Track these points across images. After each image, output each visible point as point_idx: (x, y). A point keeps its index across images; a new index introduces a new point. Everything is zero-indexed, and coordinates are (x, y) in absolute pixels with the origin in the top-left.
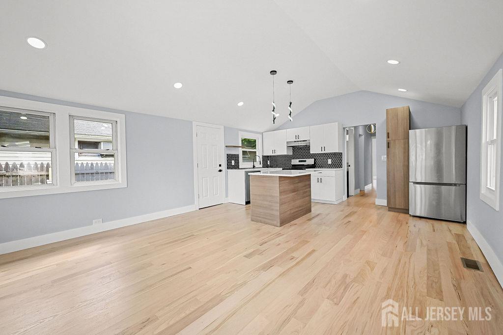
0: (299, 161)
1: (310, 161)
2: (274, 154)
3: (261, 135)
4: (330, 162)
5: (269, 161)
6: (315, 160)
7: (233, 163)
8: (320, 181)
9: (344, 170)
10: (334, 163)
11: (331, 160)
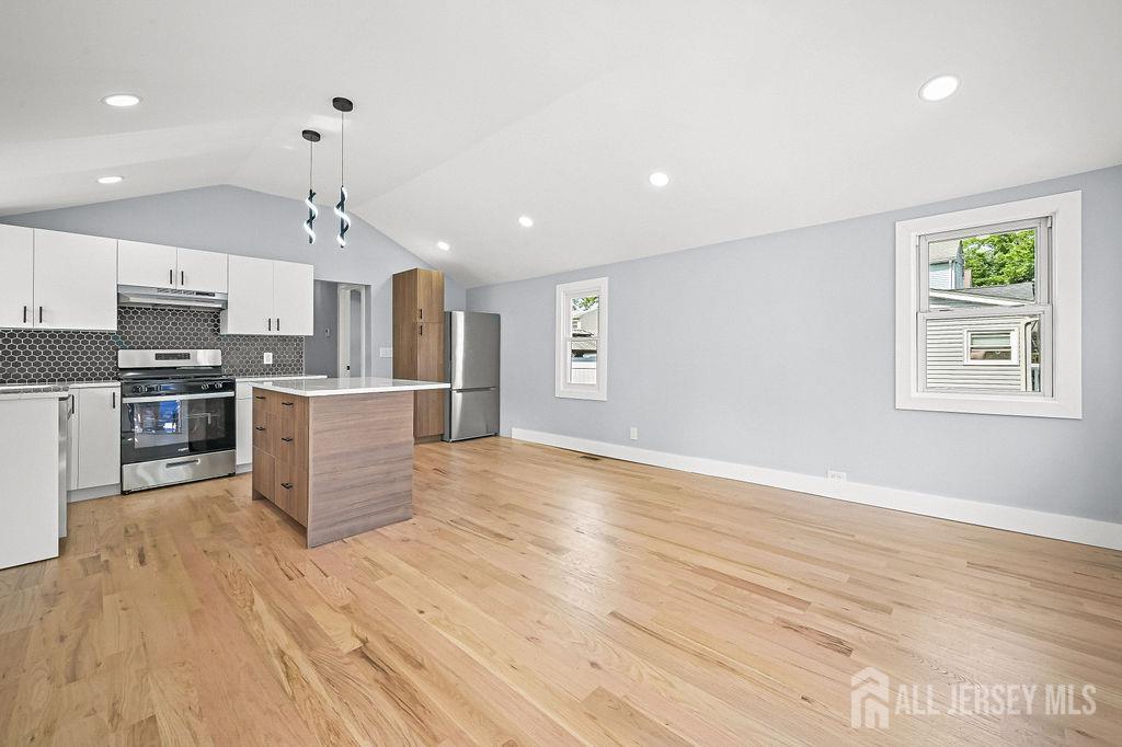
0: (158, 357)
4: (268, 358)
10: (282, 361)
11: (271, 354)
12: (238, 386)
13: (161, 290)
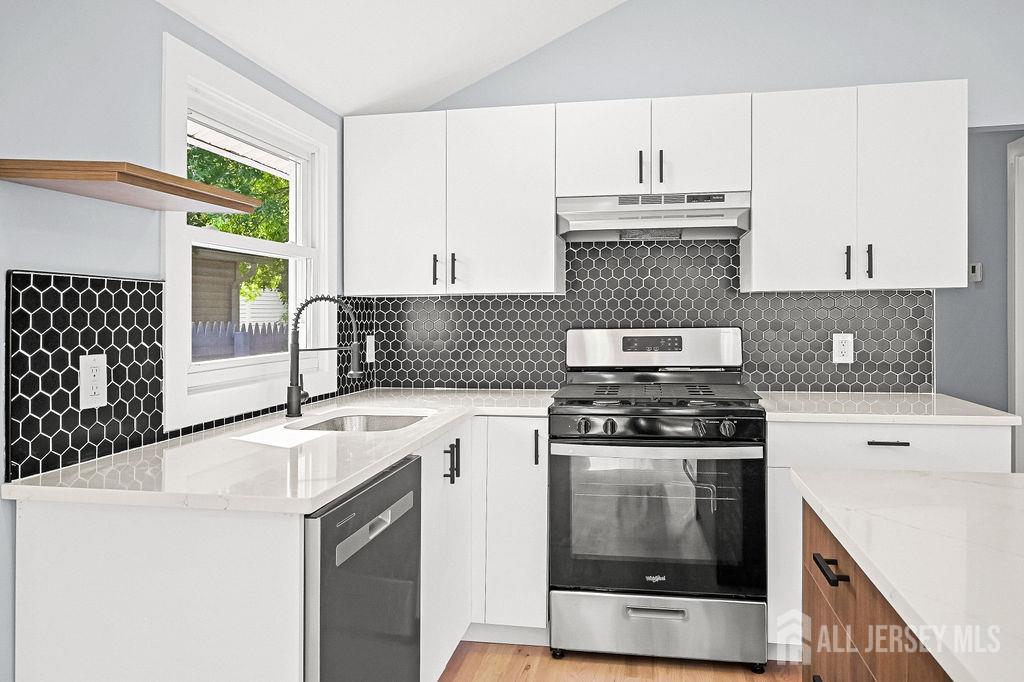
0: (628, 344)
3: (335, 131)
5: (370, 342)
7: (93, 381)
10: (877, 357)
11: (850, 337)
12: (772, 433)
13: (625, 200)
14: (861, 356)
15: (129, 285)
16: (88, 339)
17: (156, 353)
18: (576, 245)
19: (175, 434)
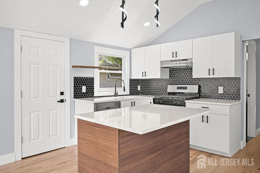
0: (178, 88)
1: (194, 89)
2: (144, 78)
3: (129, 52)
4: (221, 90)
5: (139, 87)
6: (200, 87)
7: (84, 89)
8: (205, 119)
9: (242, 104)
10: (228, 92)
11: (222, 88)
13: (172, 61)
14: (224, 92)
15: (89, 78)
16: (83, 84)
17: (93, 86)
18: (171, 69)
19: (96, 97)
